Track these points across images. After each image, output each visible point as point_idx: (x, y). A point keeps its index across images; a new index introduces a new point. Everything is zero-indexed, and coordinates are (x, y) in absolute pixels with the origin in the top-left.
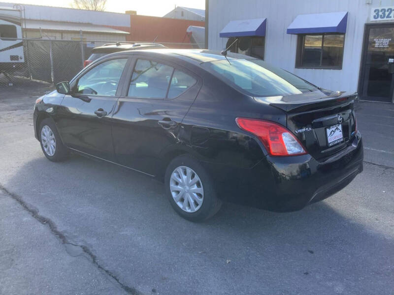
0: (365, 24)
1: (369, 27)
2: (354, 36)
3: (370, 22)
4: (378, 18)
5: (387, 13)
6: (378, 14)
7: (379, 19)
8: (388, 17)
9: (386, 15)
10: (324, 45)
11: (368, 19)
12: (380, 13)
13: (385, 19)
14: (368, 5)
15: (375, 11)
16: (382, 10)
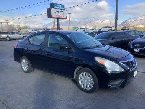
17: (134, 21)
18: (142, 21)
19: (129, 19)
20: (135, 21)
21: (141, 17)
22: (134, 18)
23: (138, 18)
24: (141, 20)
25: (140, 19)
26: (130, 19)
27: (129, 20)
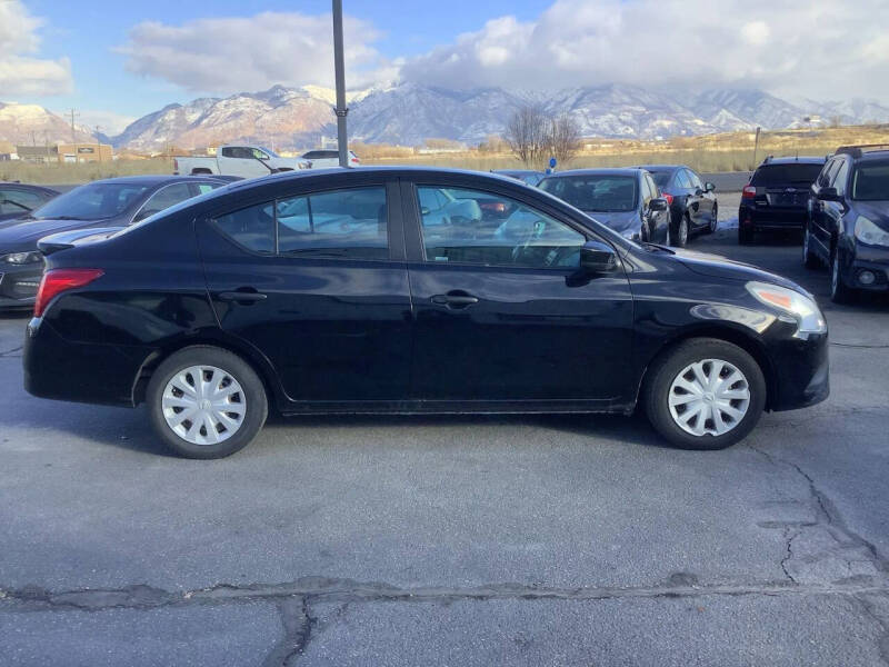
17: (198, 122)
18: (242, 121)
19: (169, 107)
20: (205, 121)
21: (235, 97)
22: (195, 104)
23: (220, 105)
24: (237, 115)
25: (232, 110)
26: (175, 106)
27: (171, 116)
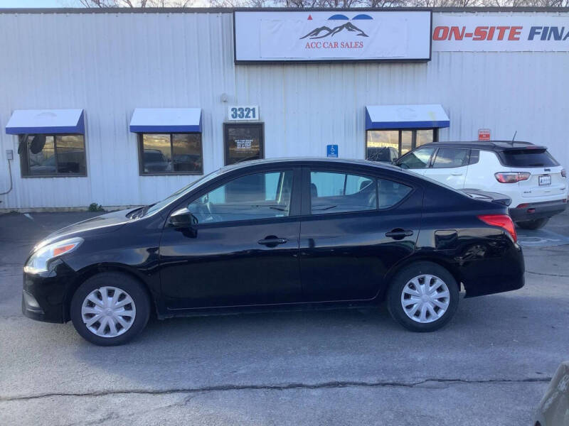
0: (224, 124)
1: (227, 126)
2: (212, 135)
3: (227, 122)
4: (236, 117)
5: (245, 113)
6: (236, 113)
7: (238, 119)
8: (247, 116)
9: (245, 115)
10: (174, 145)
11: (226, 117)
12: (238, 113)
13: (244, 119)
14: (223, 103)
15: (233, 109)
16: (239, 109)
